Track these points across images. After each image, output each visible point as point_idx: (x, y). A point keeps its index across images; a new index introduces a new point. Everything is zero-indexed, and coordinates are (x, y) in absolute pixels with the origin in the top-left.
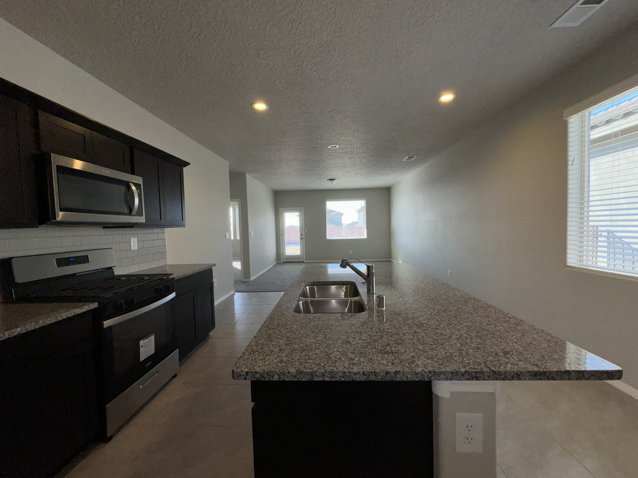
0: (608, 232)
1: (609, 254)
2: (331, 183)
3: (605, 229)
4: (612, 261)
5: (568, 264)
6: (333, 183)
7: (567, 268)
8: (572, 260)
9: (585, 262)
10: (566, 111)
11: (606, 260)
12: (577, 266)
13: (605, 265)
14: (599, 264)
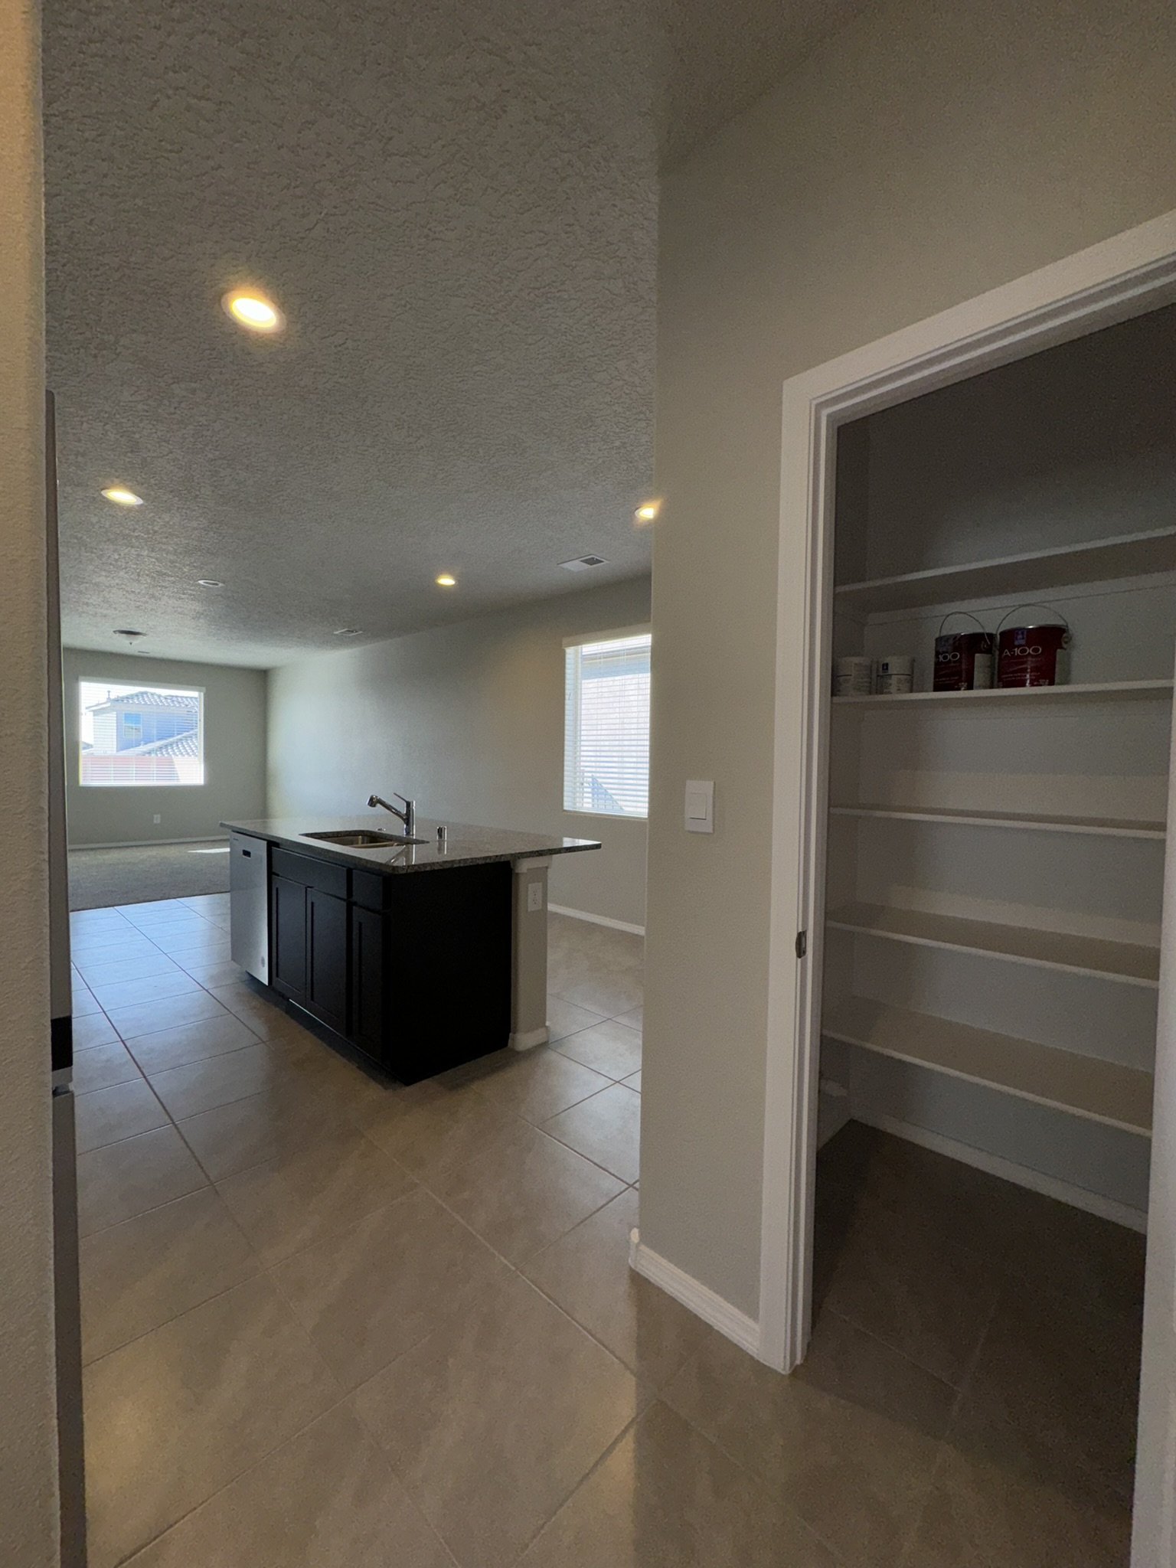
0: (592, 777)
1: (593, 795)
2: (128, 642)
3: (590, 775)
4: (596, 801)
5: (565, 808)
6: (134, 642)
7: (565, 813)
8: (567, 805)
9: (578, 805)
10: (565, 640)
11: (590, 800)
12: (571, 809)
13: (590, 806)
14: (585, 805)
